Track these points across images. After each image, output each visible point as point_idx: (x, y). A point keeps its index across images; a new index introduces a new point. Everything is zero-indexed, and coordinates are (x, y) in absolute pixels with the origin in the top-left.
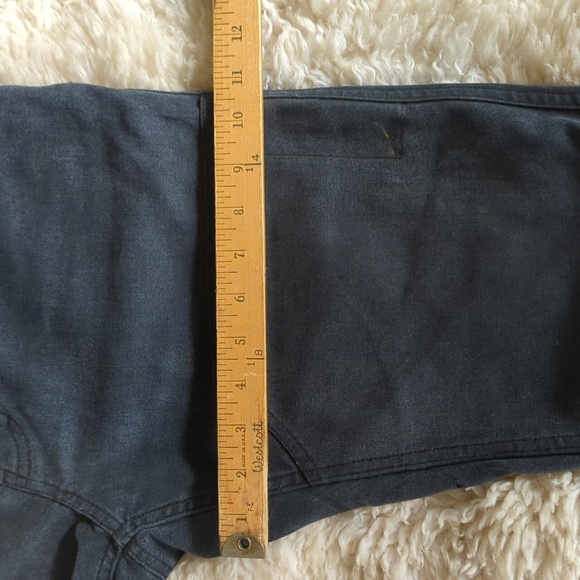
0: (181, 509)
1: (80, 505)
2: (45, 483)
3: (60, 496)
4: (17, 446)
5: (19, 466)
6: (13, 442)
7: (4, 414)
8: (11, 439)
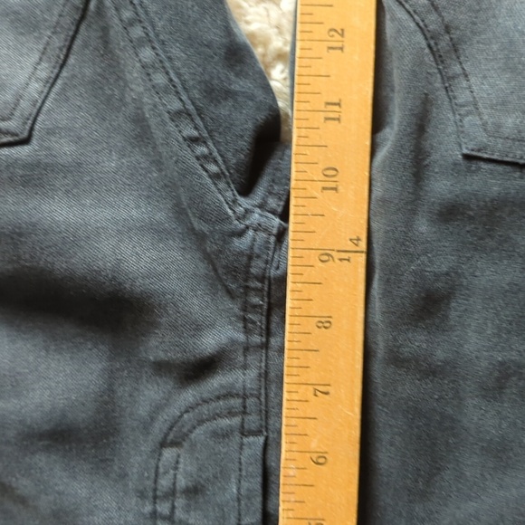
0: (205, 150)
1: (255, 306)
2: (245, 367)
3: (256, 339)
4: (201, 422)
5: (231, 414)
6: (198, 431)
7: (160, 455)
8: (193, 436)
